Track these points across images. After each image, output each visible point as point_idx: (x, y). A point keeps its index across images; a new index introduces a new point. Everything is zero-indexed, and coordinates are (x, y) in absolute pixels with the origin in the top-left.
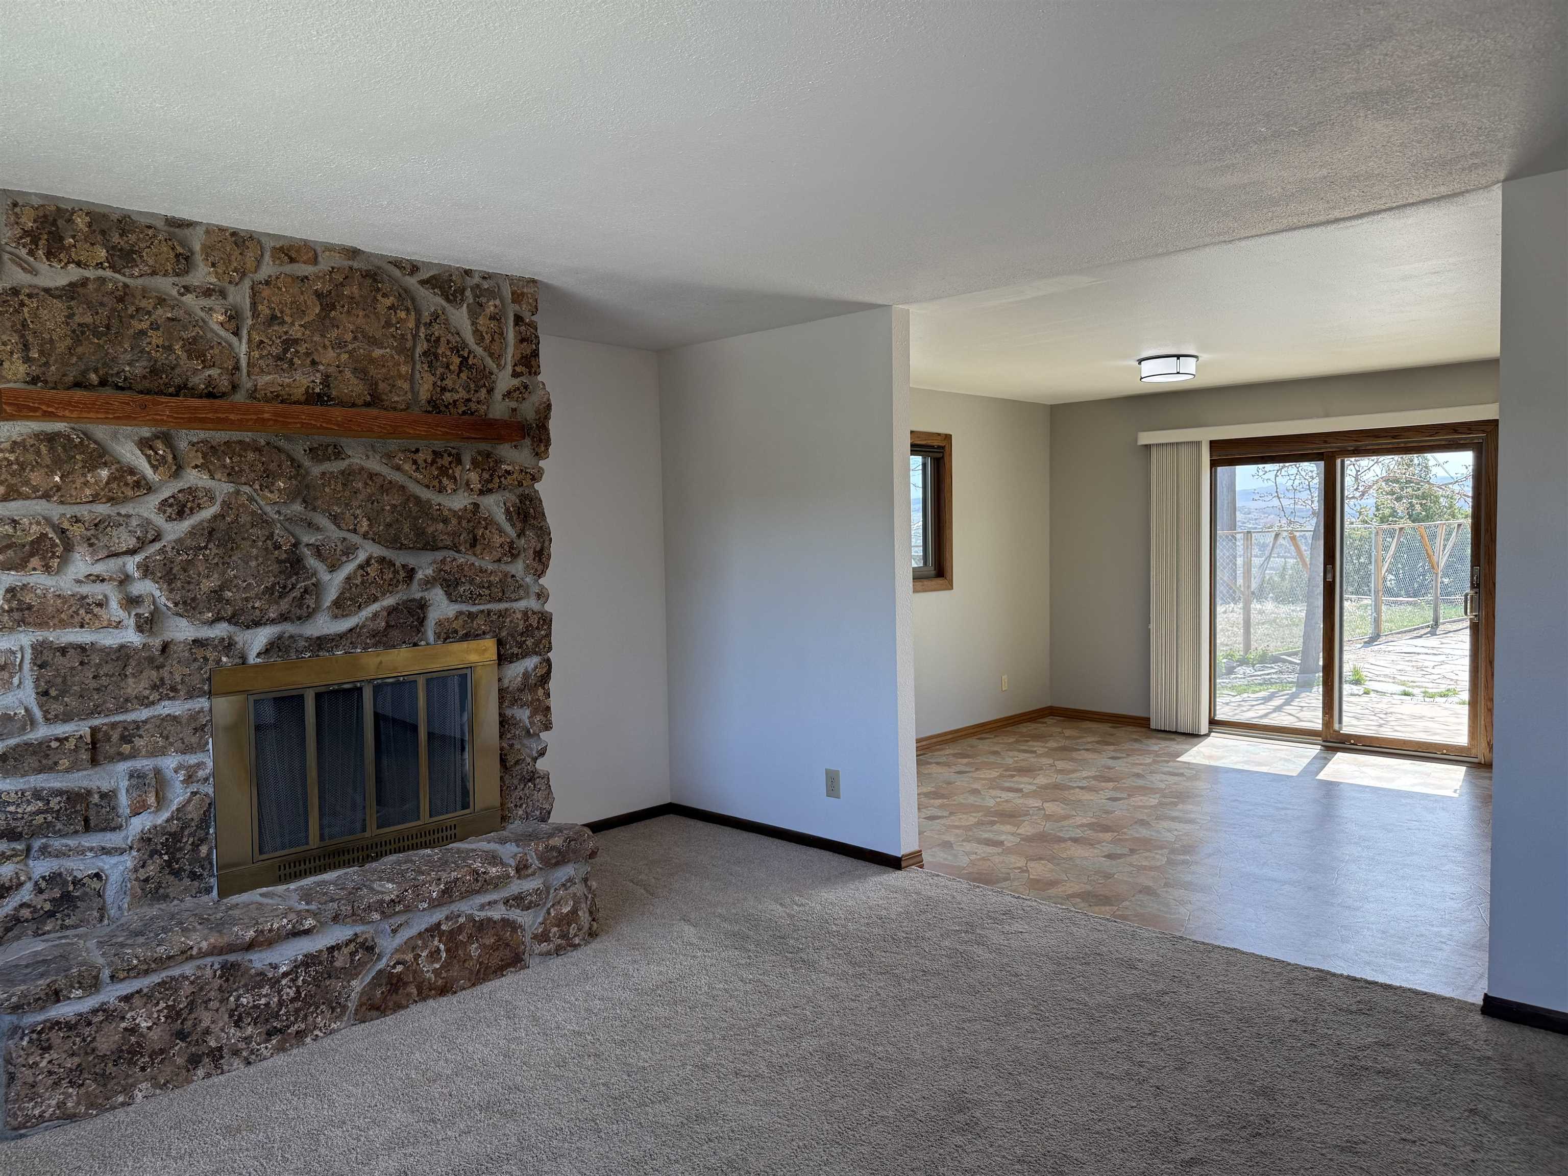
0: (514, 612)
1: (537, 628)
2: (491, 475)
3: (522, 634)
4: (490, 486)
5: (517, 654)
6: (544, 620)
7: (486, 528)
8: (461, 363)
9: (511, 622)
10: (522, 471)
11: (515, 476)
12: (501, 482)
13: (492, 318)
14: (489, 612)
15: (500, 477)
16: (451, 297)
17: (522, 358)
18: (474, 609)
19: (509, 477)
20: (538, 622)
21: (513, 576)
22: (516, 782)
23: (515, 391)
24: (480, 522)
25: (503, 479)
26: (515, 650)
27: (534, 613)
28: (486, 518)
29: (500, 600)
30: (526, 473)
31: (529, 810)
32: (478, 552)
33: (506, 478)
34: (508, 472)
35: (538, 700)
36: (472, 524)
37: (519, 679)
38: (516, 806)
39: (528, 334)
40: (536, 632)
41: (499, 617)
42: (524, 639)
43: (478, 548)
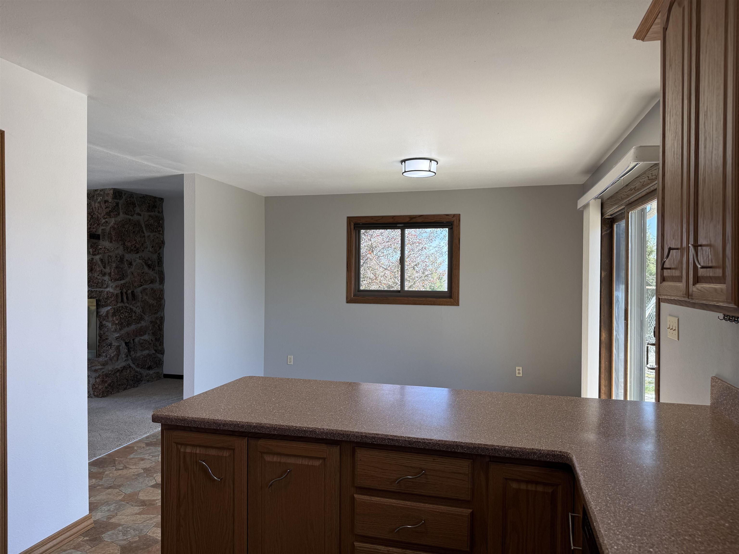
0: (104, 292)
1: (111, 297)
2: (95, 250)
3: (106, 299)
4: (95, 253)
5: (104, 305)
6: (113, 295)
7: (95, 266)
8: (91, 217)
9: (103, 294)
10: (105, 248)
11: (102, 250)
12: (98, 251)
13: (99, 203)
14: (97, 291)
15: (98, 250)
16: (90, 199)
17: (106, 213)
18: (93, 290)
19: (101, 250)
20: (111, 296)
21: (105, 280)
22: (105, 345)
23: (104, 224)
24: (93, 264)
25: (99, 251)
26: (103, 304)
27: (110, 293)
28: (95, 263)
29: (100, 288)
30: (106, 248)
31: (107, 355)
32: (93, 273)
33: (100, 250)
34: (100, 248)
35: (114, 321)
36: (91, 264)
37: (105, 313)
38: (103, 352)
39: (109, 205)
40: (110, 299)
41: (99, 293)
42: (107, 300)
43: (93, 272)
